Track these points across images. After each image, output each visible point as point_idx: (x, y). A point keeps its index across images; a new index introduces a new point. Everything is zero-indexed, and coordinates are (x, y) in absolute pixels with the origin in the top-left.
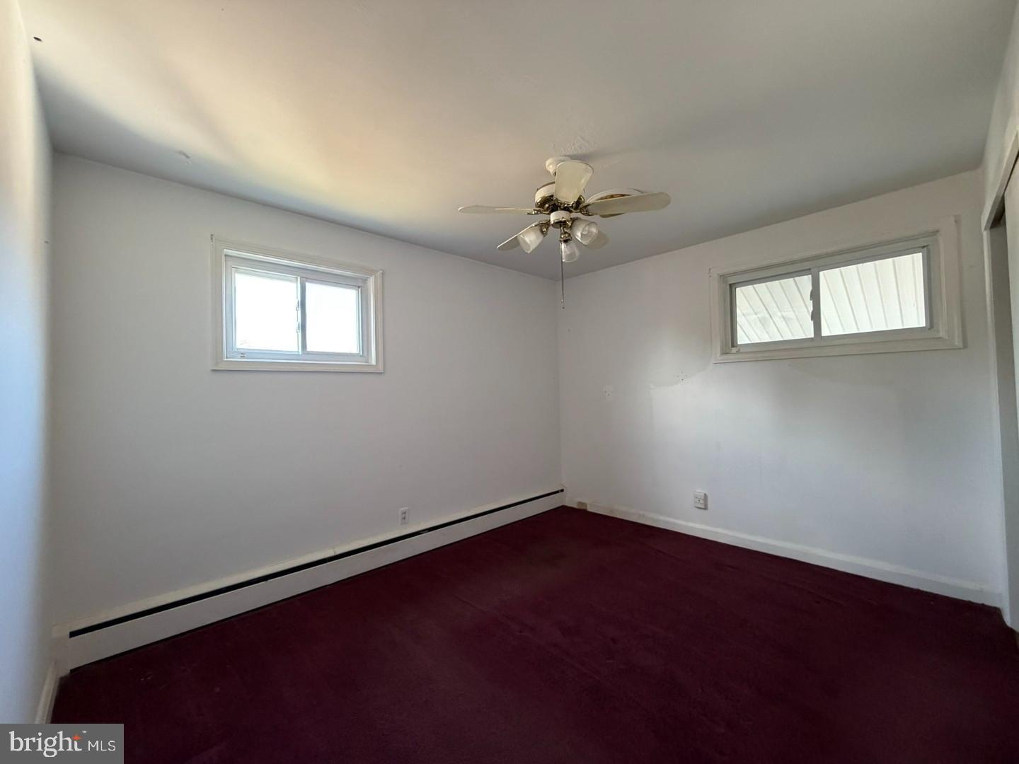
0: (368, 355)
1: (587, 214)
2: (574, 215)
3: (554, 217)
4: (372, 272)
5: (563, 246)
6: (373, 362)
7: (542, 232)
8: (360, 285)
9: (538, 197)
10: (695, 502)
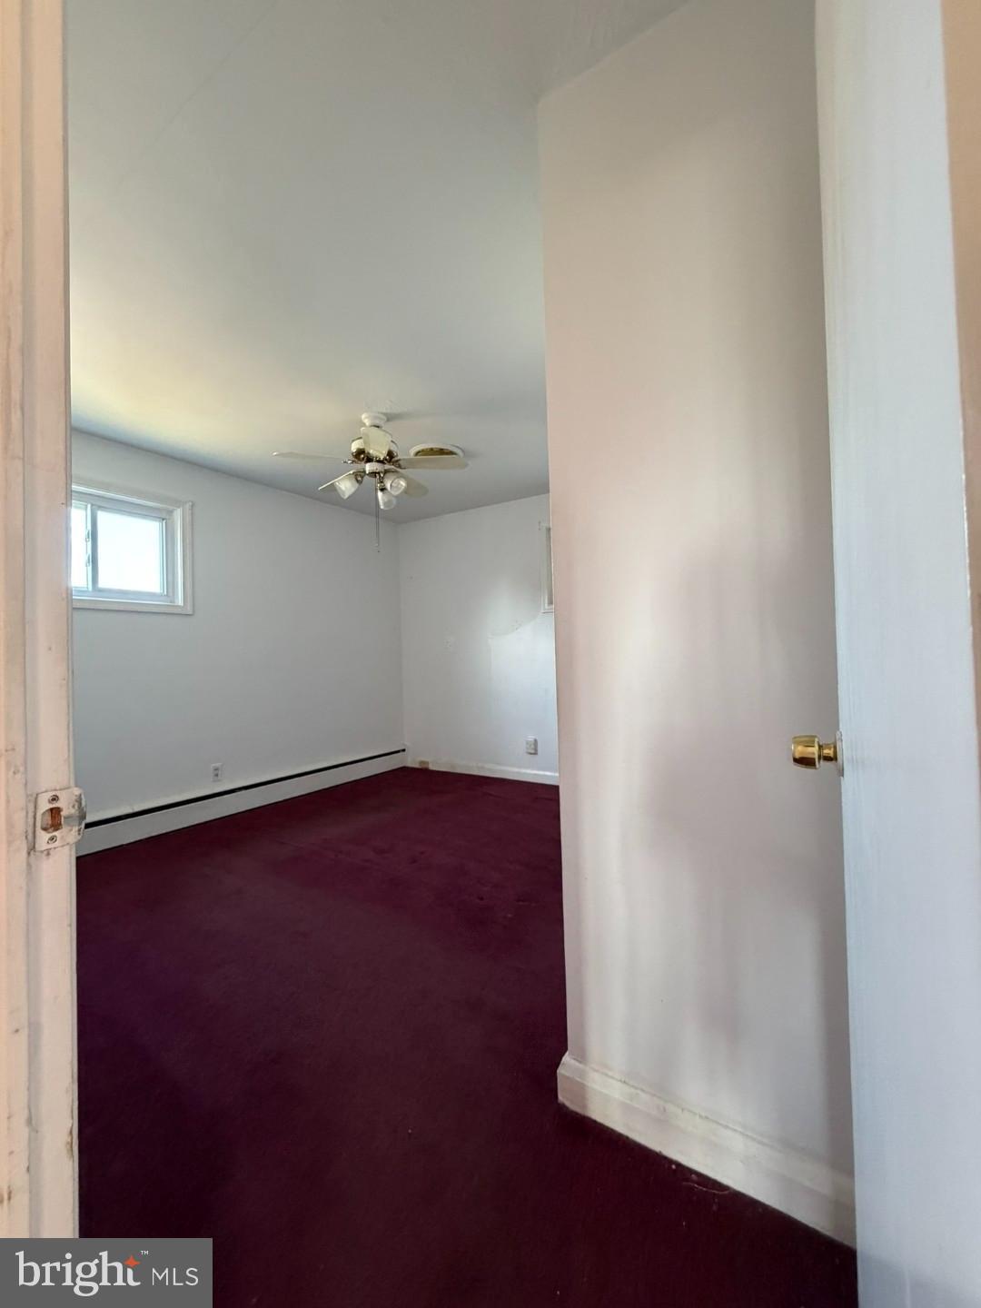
0: (174, 595)
1: (400, 467)
2: (387, 466)
3: (369, 467)
4: (178, 503)
5: (380, 494)
6: (180, 602)
7: (357, 481)
8: (164, 517)
9: (355, 447)
10: (527, 748)
